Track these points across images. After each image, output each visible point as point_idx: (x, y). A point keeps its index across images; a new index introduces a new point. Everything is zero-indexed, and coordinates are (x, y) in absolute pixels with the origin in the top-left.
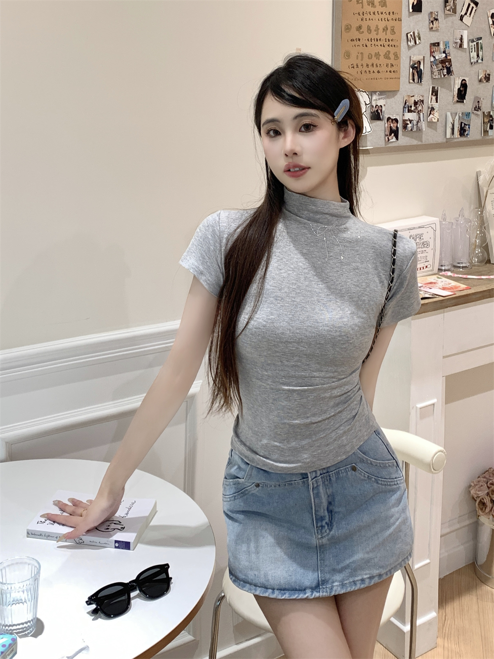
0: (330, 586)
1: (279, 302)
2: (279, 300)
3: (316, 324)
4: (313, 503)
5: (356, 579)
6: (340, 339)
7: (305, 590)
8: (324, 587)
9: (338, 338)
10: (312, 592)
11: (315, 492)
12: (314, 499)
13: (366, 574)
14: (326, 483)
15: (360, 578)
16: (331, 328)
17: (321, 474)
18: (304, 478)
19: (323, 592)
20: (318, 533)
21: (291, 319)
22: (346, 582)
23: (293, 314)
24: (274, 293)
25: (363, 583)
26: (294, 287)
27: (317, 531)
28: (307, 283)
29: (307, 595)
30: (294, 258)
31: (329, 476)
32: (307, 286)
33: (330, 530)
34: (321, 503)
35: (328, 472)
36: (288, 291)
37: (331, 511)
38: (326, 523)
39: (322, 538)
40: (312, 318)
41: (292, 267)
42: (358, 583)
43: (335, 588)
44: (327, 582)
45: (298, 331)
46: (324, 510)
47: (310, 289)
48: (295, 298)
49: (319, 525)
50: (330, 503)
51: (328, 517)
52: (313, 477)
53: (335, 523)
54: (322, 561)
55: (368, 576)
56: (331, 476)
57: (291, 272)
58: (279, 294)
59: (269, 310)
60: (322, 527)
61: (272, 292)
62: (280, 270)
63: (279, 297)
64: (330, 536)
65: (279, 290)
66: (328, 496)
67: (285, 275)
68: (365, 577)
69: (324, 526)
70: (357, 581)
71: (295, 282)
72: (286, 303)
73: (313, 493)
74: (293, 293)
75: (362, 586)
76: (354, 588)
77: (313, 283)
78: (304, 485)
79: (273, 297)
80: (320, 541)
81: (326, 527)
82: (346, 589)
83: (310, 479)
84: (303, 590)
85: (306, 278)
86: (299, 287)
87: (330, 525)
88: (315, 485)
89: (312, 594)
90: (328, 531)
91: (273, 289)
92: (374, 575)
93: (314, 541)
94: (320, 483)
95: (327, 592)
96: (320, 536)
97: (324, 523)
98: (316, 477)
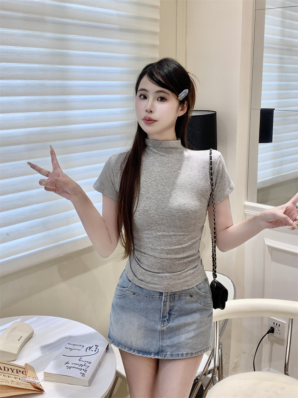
0: (165, 354)
1: (149, 200)
2: (148, 199)
3: (170, 209)
4: (162, 308)
5: (179, 353)
6: (183, 216)
7: (151, 353)
8: (162, 353)
9: (182, 216)
10: (155, 355)
11: (165, 303)
12: (163, 307)
13: (185, 352)
14: (172, 300)
15: (181, 353)
16: (179, 211)
17: (170, 295)
18: (160, 295)
19: (160, 356)
20: (162, 324)
21: (156, 208)
22: (174, 353)
23: (157, 205)
24: (145, 195)
25: (182, 356)
26: (156, 190)
27: (162, 323)
28: (162, 187)
29: (151, 356)
30: (153, 175)
31: (175, 297)
32: (162, 189)
33: (168, 323)
34: (166, 309)
35: (174, 294)
36: (152, 193)
37: (170, 314)
38: (167, 319)
39: (163, 326)
40: (168, 206)
41: (153, 179)
42: (180, 355)
43: (167, 356)
44: (164, 352)
45: (161, 214)
46: (167, 313)
47: (164, 190)
48: (157, 197)
49: (163, 320)
50: (170, 310)
51: (168, 316)
52: (165, 296)
53: (171, 320)
54: (162, 340)
55: (186, 353)
56: (176, 296)
57: (153, 182)
58: (148, 195)
59: (144, 204)
60: (164, 321)
61: (144, 195)
62: (147, 182)
63: (148, 197)
64: (168, 326)
65: (148, 193)
66: (170, 307)
67: (149, 184)
68: (184, 353)
69: (165, 321)
70: (180, 354)
71: (155, 188)
72: (153, 200)
73: (163, 304)
74: (155, 194)
75: (182, 358)
76: (177, 358)
77: (166, 187)
78: (159, 299)
79: (145, 198)
80: (162, 328)
81: (166, 322)
82: (173, 357)
83: (164, 296)
84: (150, 354)
85: (161, 185)
86: (159, 190)
87: (168, 320)
88: (165, 300)
89: (154, 356)
90: (167, 323)
91: (144, 193)
92: (189, 353)
93: (159, 327)
94: (168, 299)
95: (163, 357)
96: (162, 326)
97: (166, 319)
98: (167, 296)
